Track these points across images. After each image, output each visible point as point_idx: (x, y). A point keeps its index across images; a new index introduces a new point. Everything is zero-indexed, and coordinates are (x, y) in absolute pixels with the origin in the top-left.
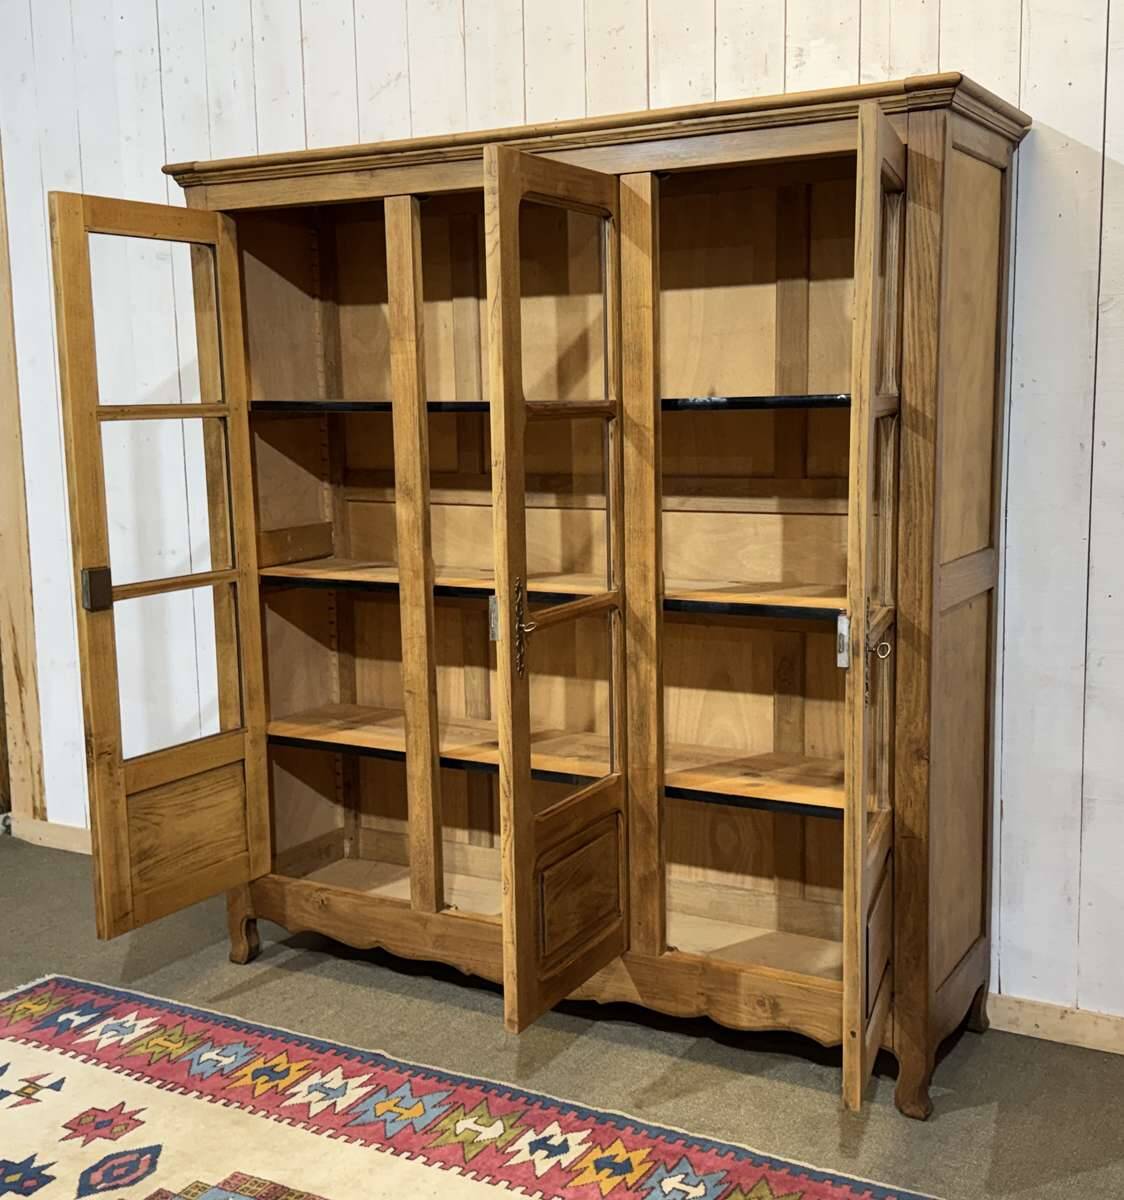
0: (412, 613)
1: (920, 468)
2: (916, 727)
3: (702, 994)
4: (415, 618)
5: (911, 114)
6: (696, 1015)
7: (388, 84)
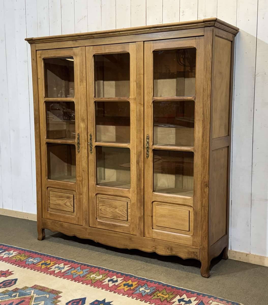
0: (84, 151)
1: (207, 114)
2: (206, 179)
3: (154, 246)
4: (85, 152)
5: (205, 28)
6: (152, 252)
7: (82, 19)
